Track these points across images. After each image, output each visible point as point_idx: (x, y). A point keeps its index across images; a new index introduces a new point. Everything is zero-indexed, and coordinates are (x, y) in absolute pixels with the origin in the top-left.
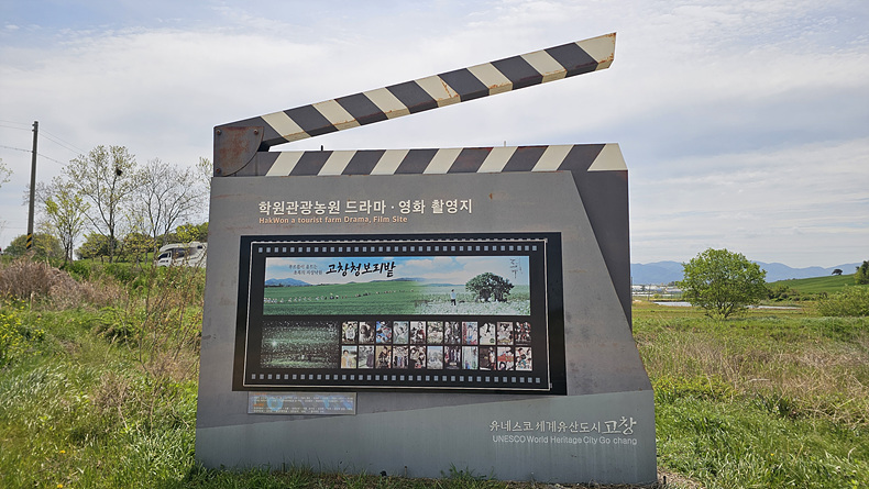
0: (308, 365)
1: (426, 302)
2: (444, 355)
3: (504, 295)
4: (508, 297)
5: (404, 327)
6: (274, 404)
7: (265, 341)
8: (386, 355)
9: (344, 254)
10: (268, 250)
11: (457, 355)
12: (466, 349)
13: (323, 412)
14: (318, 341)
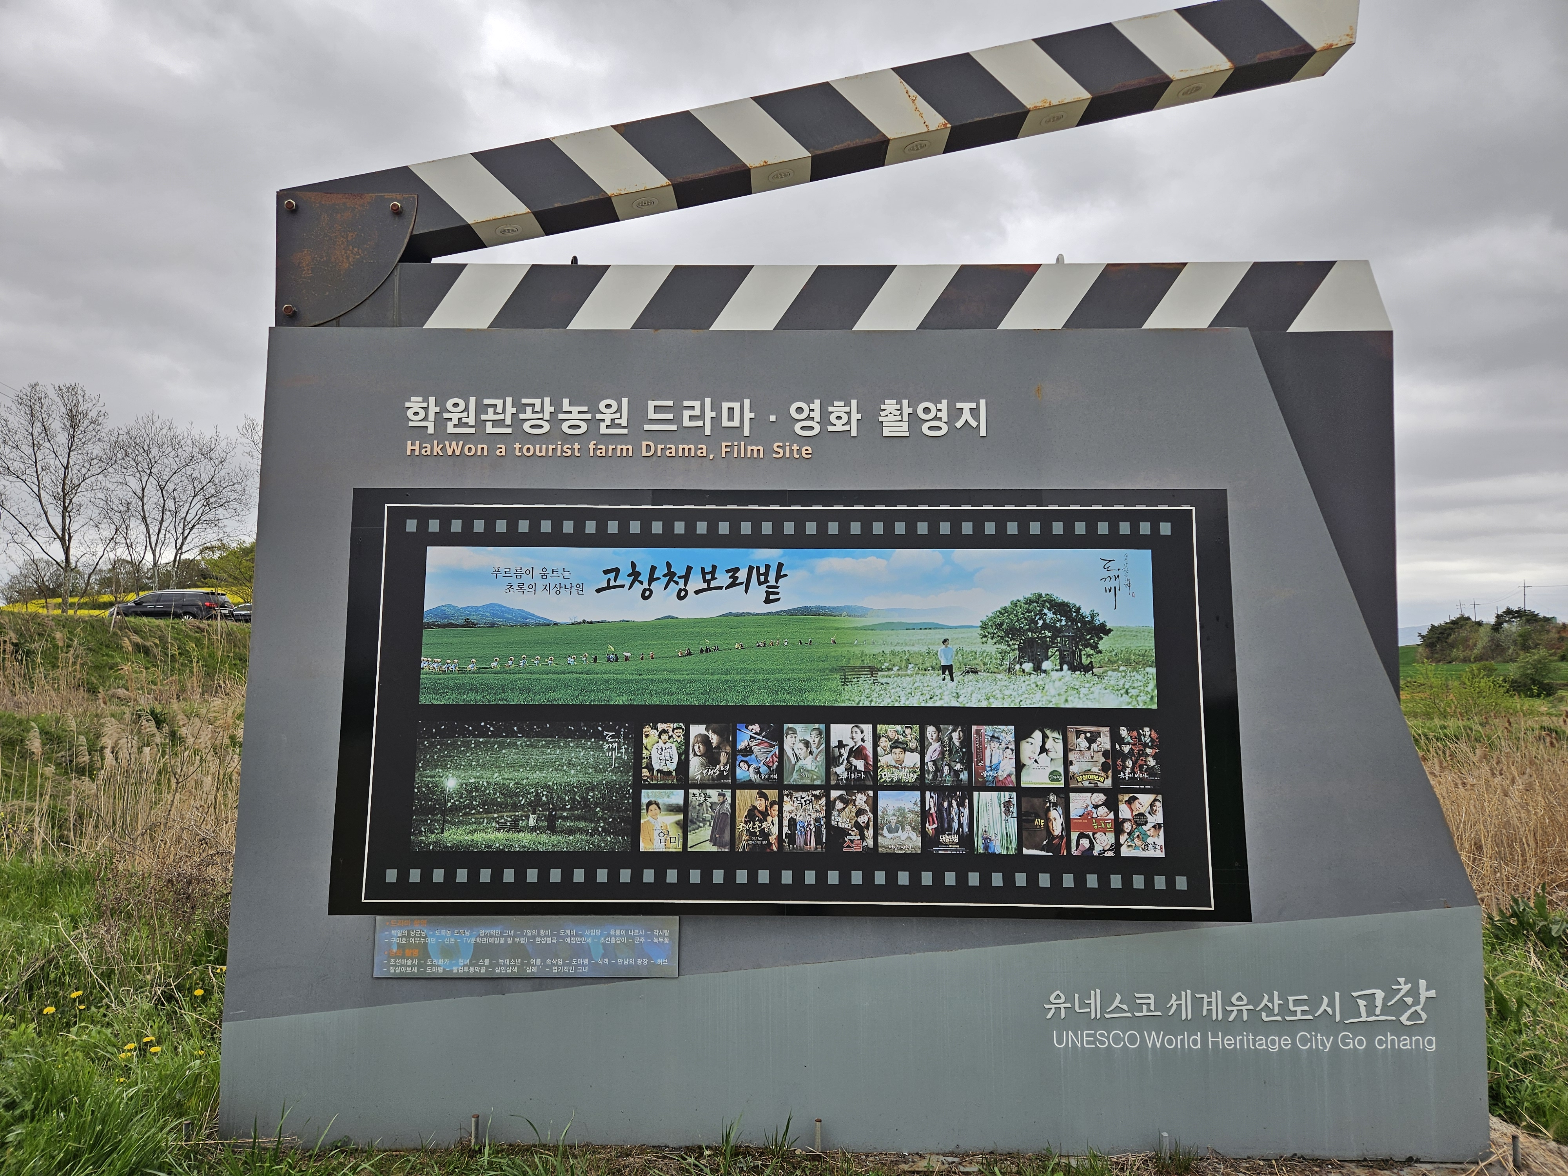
0: (546, 841)
1: (873, 670)
2: (924, 814)
3: (1086, 656)
4: (1096, 658)
5: (814, 739)
6: (449, 952)
7: (424, 777)
8: (765, 815)
9: (646, 540)
10: (434, 526)
11: (959, 815)
12: (983, 798)
13: (585, 971)
14: (573, 777)
